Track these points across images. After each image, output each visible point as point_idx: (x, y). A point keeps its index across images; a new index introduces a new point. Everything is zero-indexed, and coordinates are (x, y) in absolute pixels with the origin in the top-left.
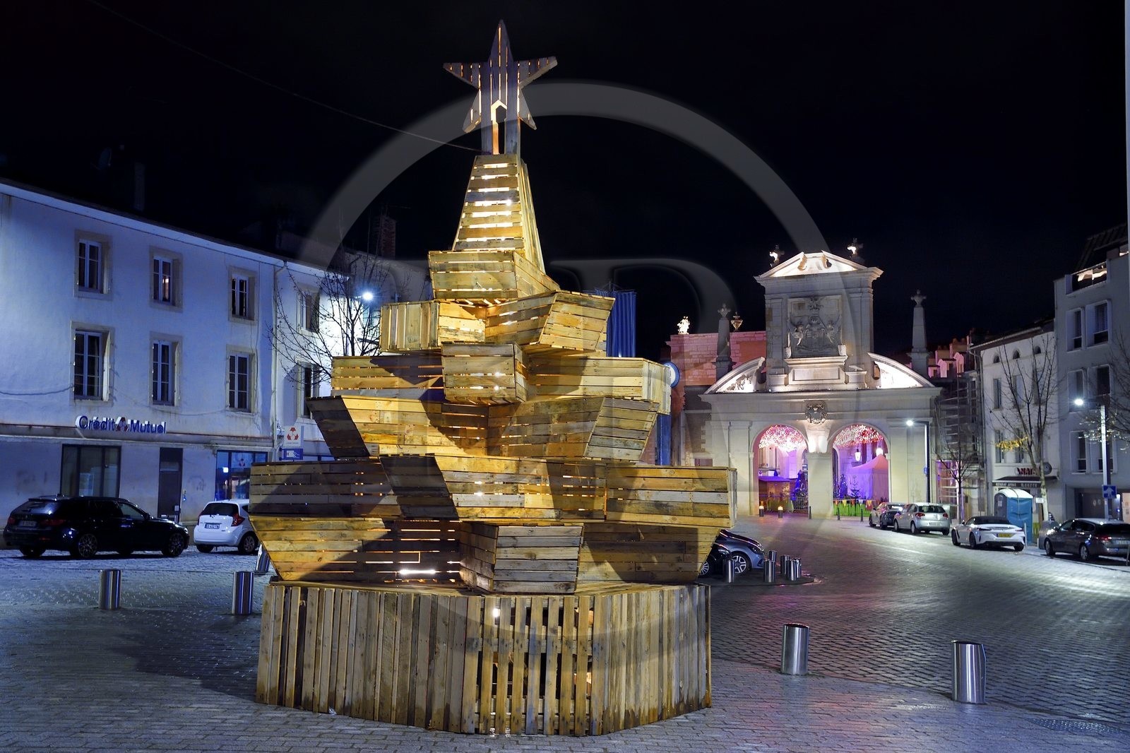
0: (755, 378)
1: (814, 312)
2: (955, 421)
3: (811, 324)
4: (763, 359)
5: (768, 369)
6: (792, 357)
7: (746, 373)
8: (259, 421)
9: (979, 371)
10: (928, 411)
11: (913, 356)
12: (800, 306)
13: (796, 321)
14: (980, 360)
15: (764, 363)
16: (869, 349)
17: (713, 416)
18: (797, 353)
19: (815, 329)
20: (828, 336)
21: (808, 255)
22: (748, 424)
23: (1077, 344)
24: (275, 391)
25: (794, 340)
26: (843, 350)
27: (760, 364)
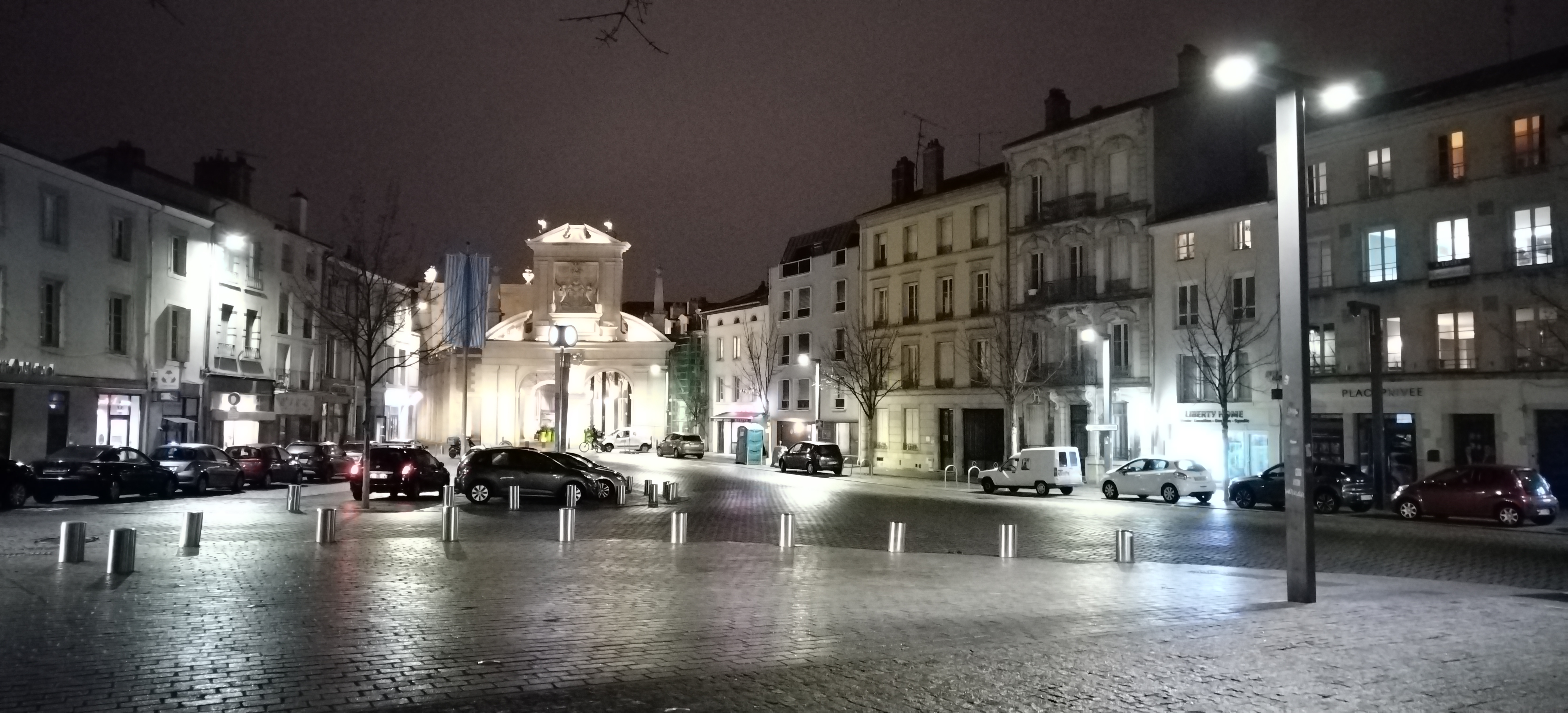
0: (523, 328)
1: (575, 274)
2: (685, 369)
3: (573, 285)
4: (530, 312)
5: (533, 321)
6: (556, 311)
7: (515, 324)
8: (134, 363)
9: (705, 330)
10: (664, 361)
11: (655, 316)
12: (564, 269)
13: (560, 281)
14: (706, 323)
15: (531, 316)
16: (619, 308)
17: (483, 360)
18: (560, 308)
19: (576, 289)
20: (587, 295)
21: (572, 227)
22: (515, 368)
23: (786, 315)
24: (148, 334)
25: (558, 297)
26: (599, 308)
27: (528, 317)
